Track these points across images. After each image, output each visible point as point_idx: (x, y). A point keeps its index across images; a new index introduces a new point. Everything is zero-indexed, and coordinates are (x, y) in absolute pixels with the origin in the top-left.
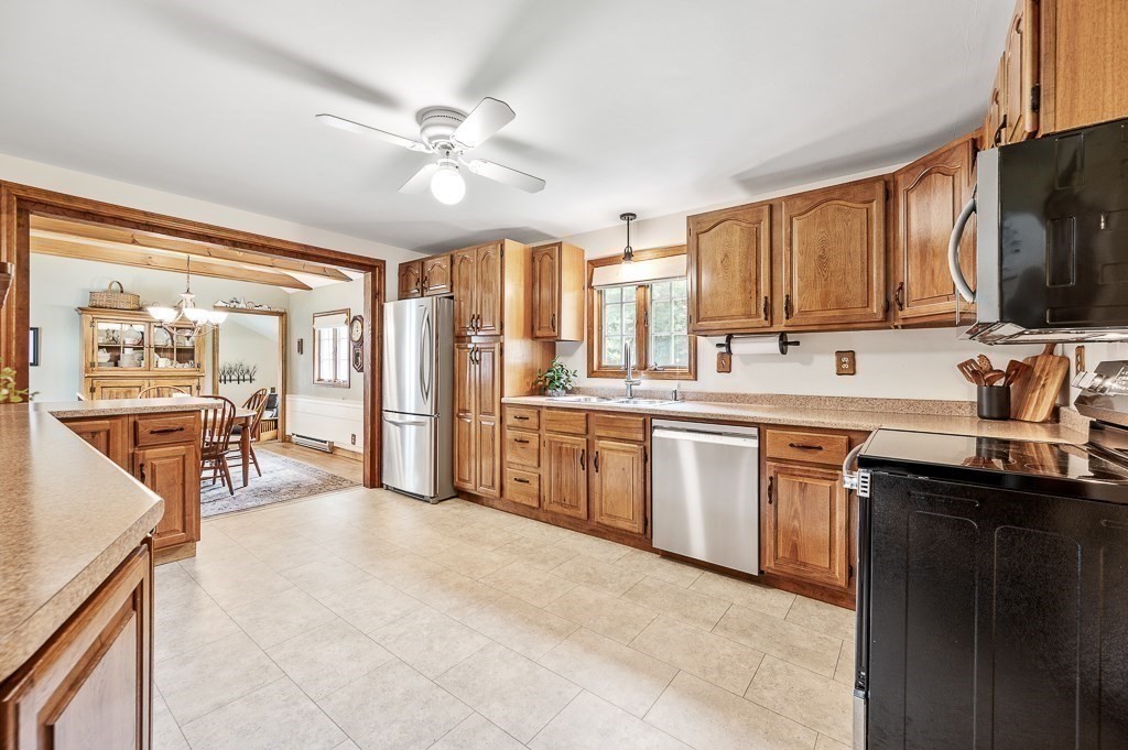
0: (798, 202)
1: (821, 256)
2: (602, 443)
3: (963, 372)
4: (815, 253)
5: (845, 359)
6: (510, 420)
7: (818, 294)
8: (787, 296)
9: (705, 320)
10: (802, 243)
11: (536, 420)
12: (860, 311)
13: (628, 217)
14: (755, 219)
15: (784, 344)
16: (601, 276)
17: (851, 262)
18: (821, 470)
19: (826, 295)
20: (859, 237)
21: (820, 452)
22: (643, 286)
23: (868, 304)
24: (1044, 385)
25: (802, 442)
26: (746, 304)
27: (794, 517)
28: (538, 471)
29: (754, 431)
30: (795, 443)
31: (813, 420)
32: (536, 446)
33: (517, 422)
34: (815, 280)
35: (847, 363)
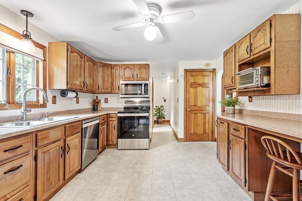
1: (90, 74)
2: (70, 138)
5: (78, 99)
8: (86, 82)
9: (72, 85)
10: (88, 69)
12: (93, 89)
13: (27, 14)
17: (93, 77)
18: (104, 124)
19: (91, 84)
22: (13, 52)
26: (80, 82)
27: (102, 136)
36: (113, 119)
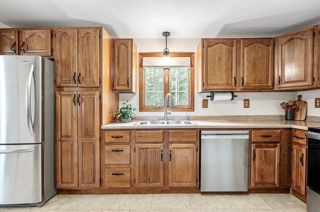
0: (247, 41)
1: (254, 63)
2: (174, 145)
3: (282, 106)
4: (252, 62)
5: (246, 102)
6: (108, 139)
7: (253, 77)
8: (242, 77)
9: (210, 85)
10: (248, 57)
11: (128, 137)
12: (265, 85)
13: (166, 34)
14: (231, 45)
15: (234, 96)
16: (147, 61)
17: (263, 67)
18: (271, 144)
19: (255, 78)
20: (266, 58)
21: (271, 138)
22: (167, 68)
23: (267, 82)
24: (301, 110)
25: (265, 134)
26: (227, 79)
27: (262, 165)
28: (129, 167)
29: (248, 132)
30: (263, 135)
31: (269, 125)
32: (129, 152)
33: (113, 140)
34: (252, 72)
35: (247, 103)
36: (300, 141)
